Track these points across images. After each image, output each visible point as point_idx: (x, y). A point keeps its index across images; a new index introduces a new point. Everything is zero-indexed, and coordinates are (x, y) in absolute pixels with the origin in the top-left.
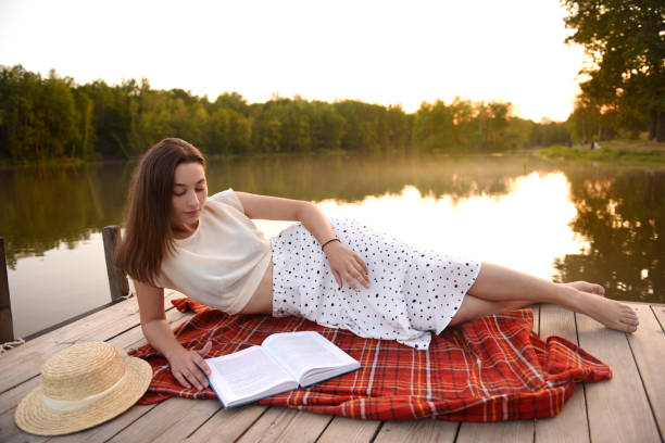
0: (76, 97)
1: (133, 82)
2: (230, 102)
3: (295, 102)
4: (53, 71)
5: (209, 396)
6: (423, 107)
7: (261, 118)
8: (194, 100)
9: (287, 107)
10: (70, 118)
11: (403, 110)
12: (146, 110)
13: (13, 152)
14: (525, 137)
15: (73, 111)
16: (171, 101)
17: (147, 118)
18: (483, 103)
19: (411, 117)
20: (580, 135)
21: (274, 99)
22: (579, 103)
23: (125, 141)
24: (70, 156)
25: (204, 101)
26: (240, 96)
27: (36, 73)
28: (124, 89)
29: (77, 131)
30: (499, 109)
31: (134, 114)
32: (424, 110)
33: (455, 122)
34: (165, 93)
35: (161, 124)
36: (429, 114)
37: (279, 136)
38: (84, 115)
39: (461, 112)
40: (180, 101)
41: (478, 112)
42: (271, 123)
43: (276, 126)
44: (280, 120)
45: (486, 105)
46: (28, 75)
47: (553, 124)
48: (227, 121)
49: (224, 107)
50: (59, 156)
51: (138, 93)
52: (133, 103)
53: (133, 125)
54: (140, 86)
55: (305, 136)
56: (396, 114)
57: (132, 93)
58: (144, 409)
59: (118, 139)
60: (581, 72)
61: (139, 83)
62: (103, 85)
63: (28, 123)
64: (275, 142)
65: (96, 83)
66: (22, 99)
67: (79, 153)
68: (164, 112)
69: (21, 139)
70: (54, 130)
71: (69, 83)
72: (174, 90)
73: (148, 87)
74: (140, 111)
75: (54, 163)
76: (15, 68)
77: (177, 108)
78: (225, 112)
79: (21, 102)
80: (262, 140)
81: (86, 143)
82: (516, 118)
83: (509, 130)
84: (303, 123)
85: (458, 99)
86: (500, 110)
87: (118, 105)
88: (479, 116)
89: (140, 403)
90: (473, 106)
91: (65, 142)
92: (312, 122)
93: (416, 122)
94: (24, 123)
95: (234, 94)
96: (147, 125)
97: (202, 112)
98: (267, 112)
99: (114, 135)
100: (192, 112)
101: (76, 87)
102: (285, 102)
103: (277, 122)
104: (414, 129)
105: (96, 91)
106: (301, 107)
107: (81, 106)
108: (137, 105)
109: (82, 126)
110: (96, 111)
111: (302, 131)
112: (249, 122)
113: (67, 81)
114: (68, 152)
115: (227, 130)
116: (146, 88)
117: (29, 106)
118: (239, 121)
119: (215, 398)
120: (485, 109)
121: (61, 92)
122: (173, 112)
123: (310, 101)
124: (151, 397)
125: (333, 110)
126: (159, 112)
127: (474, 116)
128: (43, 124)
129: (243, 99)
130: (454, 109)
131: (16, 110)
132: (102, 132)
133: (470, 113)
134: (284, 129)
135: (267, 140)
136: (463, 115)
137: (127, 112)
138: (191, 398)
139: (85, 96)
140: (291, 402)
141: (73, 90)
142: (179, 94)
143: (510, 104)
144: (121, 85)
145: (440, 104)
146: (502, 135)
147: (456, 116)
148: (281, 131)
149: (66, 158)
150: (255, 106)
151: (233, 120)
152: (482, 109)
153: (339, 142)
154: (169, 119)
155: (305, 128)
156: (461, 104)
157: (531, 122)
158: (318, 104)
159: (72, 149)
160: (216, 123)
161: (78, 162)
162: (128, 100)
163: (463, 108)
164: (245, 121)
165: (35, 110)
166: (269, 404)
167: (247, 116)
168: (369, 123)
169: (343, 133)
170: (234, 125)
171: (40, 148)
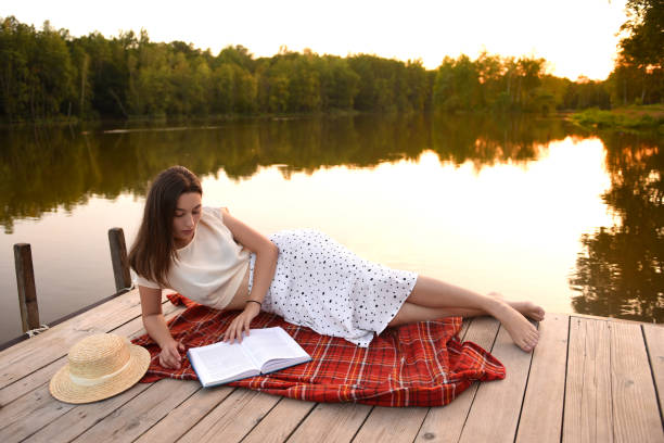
0: (71, 51)
1: (131, 34)
2: (235, 56)
3: (305, 56)
4: (47, 23)
5: (193, 378)
6: (445, 62)
7: (268, 74)
8: (197, 53)
9: (295, 62)
10: (66, 74)
11: (423, 66)
12: (146, 66)
13: (8, 110)
14: (558, 99)
15: (68, 65)
16: (172, 55)
17: (146, 73)
18: (513, 58)
19: (432, 74)
20: (621, 96)
21: (282, 53)
22: (621, 61)
23: (123, 98)
24: (66, 114)
25: (207, 54)
26: (246, 50)
27: (30, 25)
28: (121, 41)
29: (73, 87)
30: (530, 67)
31: (132, 70)
32: (447, 66)
33: (481, 79)
34: (165, 46)
35: (161, 80)
36: (452, 71)
37: (287, 94)
38: (80, 71)
39: (488, 69)
40: (182, 55)
41: (506, 70)
42: (279, 80)
43: (283, 83)
44: (289, 77)
45: (516, 61)
46: (21, 28)
47: (591, 83)
48: (231, 78)
49: (228, 62)
50: (56, 114)
51: (137, 46)
52: (131, 57)
53: (131, 82)
54: (139, 39)
55: (314, 94)
56: (415, 70)
57: (131, 46)
58: (145, 386)
59: (116, 97)
60: (623, 27)
61: (138, 36)
62: (100, 37)
63: (23, 79)
64: (282, 102)
65: (93, 35)
66: (17, 53)
67: (76, 111)
68: (164, 68)
69: (16, 96)
70: (50, 87)
71: (64, 36)
72: (175, 43)
73: (147, 39)
74: (139, 66)
75: (50, 122)
76: (8, 19)
77: (177, 63)
78: (229, 68)
79: (15, 57)
80: (268, 99)
81: (82, 100)
82: (550, 76)
83: (540, 91)
84: (312, 80)
85: (484, 54)
86: (532, 67)
87: (116, 60)
88: (507, 74)
89: (142, 381)
90: (502, 62)
91: (61, 100)
92: (322, 79)
93: (437, 79)
94: (18, 80)
95: (239, 47)
96: (146, 80)
97: (205, 68)
98: (274, 68)
99: (112, 92)
100: (194, 67)
101: (71, 40)
102: (294, 56)
103: (284, 79)
104: (435, 87)
105: (92, 44)
106: (312, 63)
107: (77, 62)
108: (136, 60)
109: (78, 83)
110: (93, 66)
111: (312, 89)
112: (255, 79)
113: (61, 34)
114: (64, 109)
115: (231, 87)
116: (145, 40)
117: (24, 61)
118: (244, 78)
119: (197, 380)
120: (516, 65)
121: (56, 46)
122: (173, 67)
123: (321, 55)
124: (150, 377)
125: (346, 65)
126: (158, 67)
127: (502, 74)
128: (38, 80)
129: (248, 53)
130: (479, 66)
131: (10, 65)
132: (98, 88)
133: (498, 70)
134: (292, 87)
135: (273, 98)
136: (490, 73)
137: (126, 67)
138: (179, 378)
139: (82, 50)
140: (253, 385)
141: (68, 43)
142: (180, 47)
143: (543, 60)
144: (118, 38)
145: (465, 60)
146: (533, 95)
147: (482, 73)
148: (289, 89)
149: (62, 117)
150: (261, 60)
151: (237, 76)
152: (512, 65)
153: (352, 102)
154: (169, 74)
155: (315, 86)
156: (488, 61)
157: (566, 80)
158: (330, 58)
159: (69, 107)
160: (219, 80)
161: (75, 121)
162: (126, 53)
163: (490, 65)
164: (250, 77)
165: (29, 65)
166: (236, 386)
167: (253, 72)
168: (385, 81)
169: (356, 91)
170: (238, 82)
171: (35, 105)
